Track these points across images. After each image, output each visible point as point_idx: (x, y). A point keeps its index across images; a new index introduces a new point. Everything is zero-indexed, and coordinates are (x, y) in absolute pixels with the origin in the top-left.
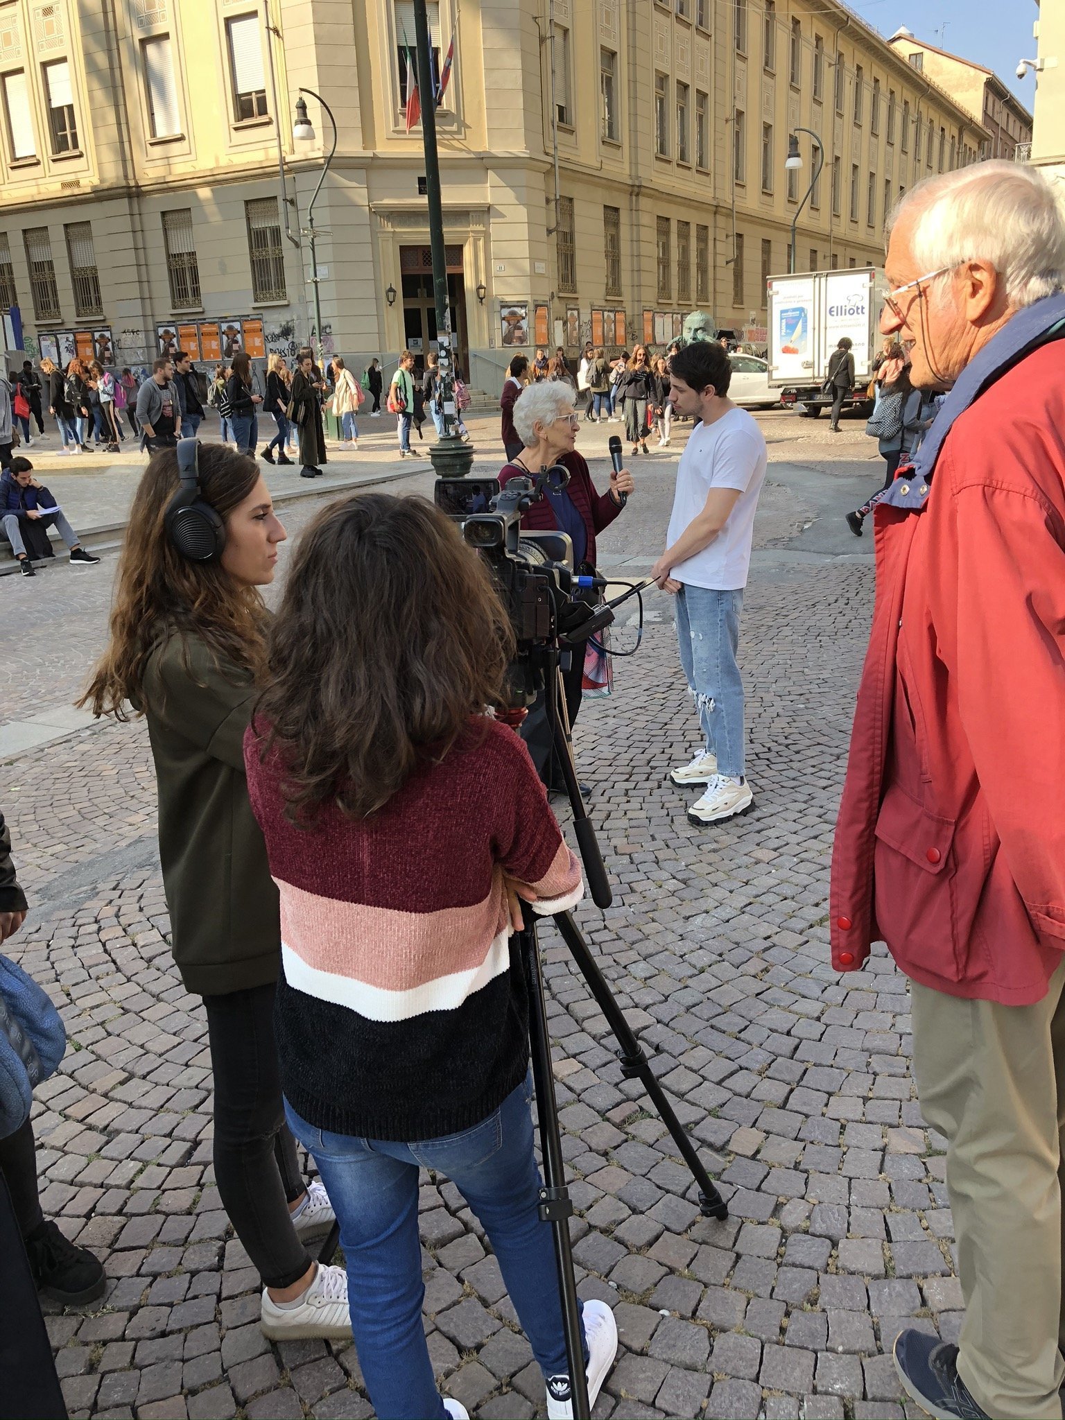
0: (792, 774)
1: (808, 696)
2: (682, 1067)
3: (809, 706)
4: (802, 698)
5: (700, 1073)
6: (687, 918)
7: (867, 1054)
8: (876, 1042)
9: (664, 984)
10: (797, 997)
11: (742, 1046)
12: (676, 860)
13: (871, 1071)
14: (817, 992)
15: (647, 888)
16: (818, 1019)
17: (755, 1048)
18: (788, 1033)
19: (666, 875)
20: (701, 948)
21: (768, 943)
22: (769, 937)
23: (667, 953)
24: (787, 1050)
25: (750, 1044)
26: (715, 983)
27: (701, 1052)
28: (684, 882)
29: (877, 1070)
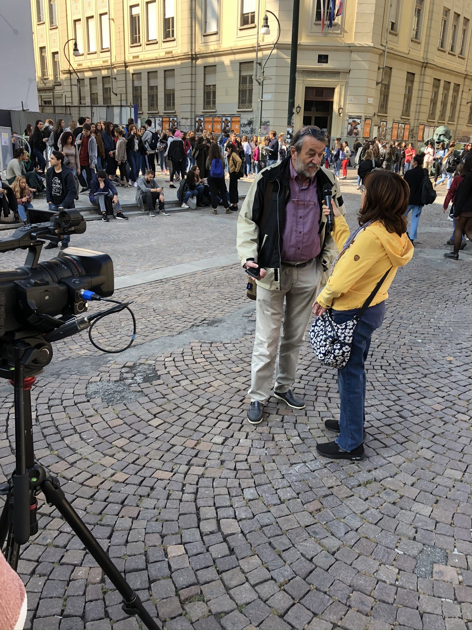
0: (395, 382)
1: (425, 335)
2: (238, 568)
3: (425, 341)
4: (422, 336)
5: (247, 575)
6: (292, 464)
7: (351, 589)
8: (361, 582)
9: (258, 506)
10: (329, 534)
11: (280, 562)
12: (306, 424)
13: (348, 604)
14: (341, 533)
15: (281, 439)
16: (333, 554)
17: (287, 566)
18: (311, 560)
19: (296, 433)
20: (290, 486)
21: (329, 492)
22: (332, 487)
23: (269, 485)
24: (305, 572)
25: (285, 562)
26: (287, 512)
27: (255, 560)
28: (303, 439)
29: (353, 604)
